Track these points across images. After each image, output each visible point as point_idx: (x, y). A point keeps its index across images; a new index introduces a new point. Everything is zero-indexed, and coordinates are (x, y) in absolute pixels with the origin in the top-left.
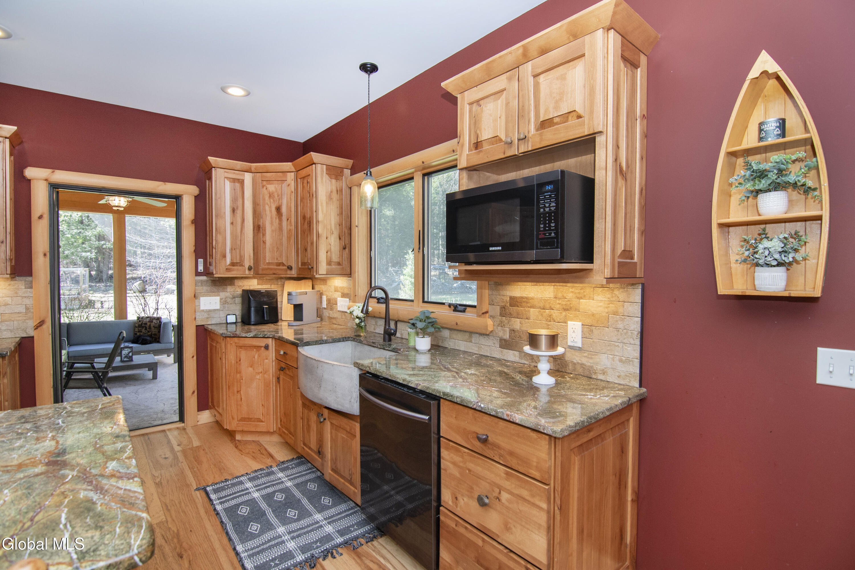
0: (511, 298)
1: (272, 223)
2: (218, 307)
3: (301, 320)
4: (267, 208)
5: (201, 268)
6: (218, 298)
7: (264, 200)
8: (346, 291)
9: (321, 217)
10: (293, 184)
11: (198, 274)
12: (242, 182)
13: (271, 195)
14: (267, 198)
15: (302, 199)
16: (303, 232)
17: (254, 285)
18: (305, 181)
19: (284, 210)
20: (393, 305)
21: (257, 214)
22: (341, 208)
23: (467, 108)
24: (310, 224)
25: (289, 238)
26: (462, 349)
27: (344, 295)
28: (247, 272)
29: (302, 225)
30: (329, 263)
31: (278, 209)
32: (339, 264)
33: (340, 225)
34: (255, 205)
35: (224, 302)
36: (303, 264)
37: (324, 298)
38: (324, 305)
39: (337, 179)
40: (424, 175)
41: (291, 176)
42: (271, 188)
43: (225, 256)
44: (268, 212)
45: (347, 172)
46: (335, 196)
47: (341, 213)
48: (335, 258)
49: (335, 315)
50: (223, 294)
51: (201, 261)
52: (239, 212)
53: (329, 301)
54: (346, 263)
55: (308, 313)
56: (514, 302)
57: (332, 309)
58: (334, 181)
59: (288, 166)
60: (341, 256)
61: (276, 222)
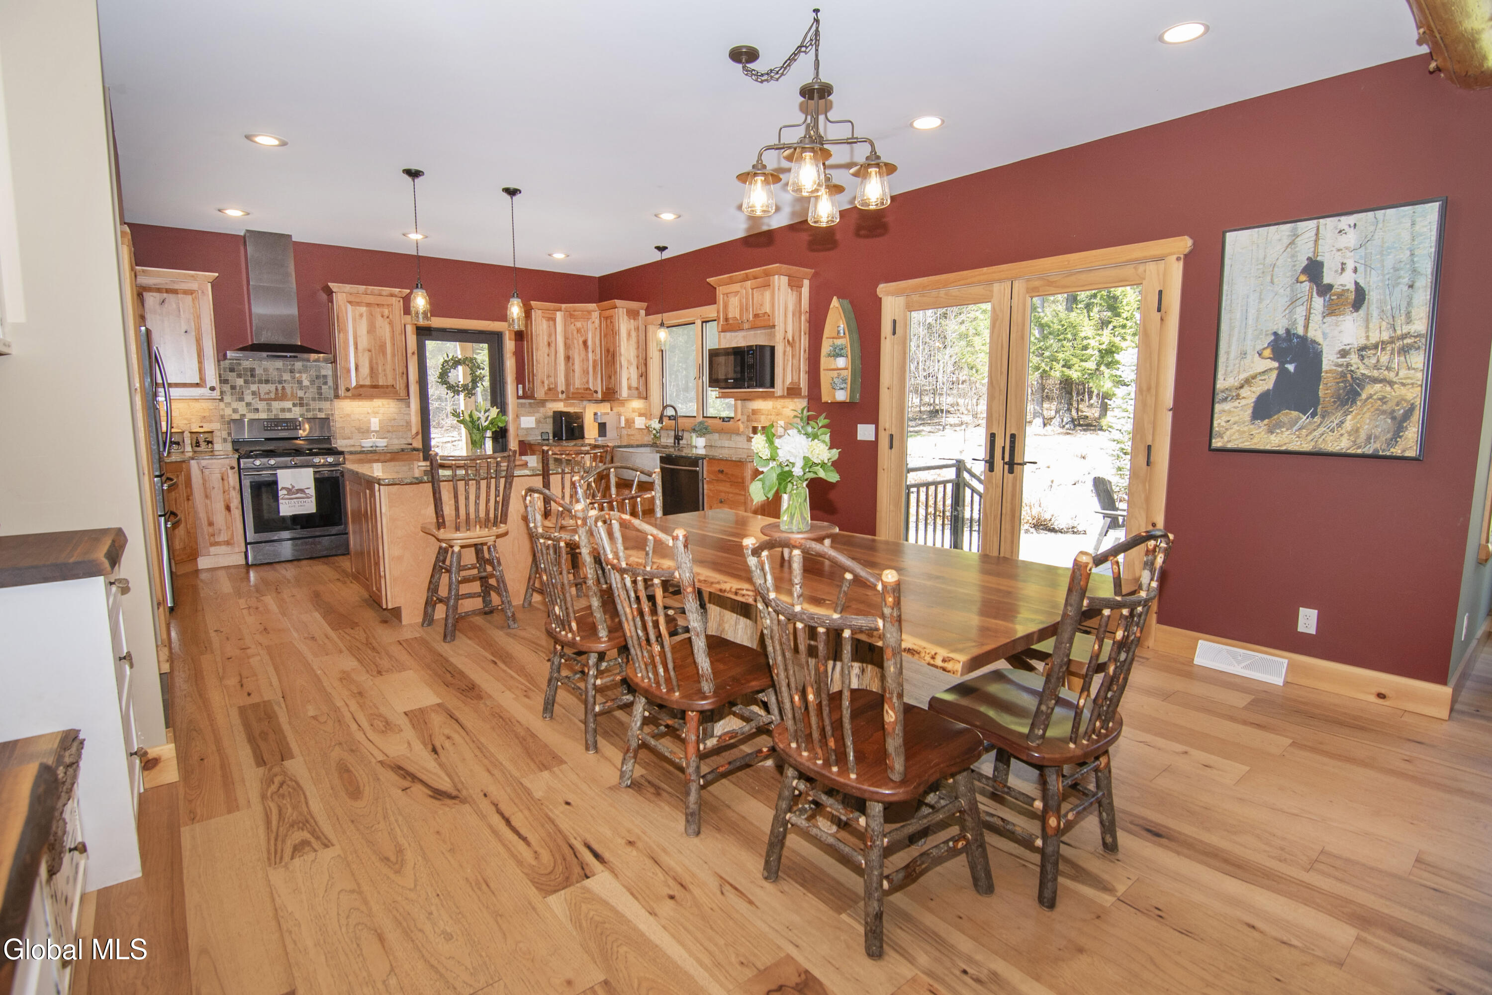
0: (753, 410)
1: (580, 355)
2: (534, 425)
3: (605, 436)
4: (575, 342)
5: (521, 393)
6: (534, 418)
7: (572, 334)
8: (643, 411)
9: (623, 350)
10: (597, 322)
11: (519, 398)
12: (554, 320)
13: (578, 331)
14: (575, 333)
15: (606, 336)
16: (607, 363)
17: (560, 407)
18: (609, 321)
19: (590, 343)
20: (680, 420)
21: (567, 347)
22: (638, 342)
23: (721, 296)
24: (614, 356)
25: (594, 367)
26: (726, 445)
27: (641, 415)
28: (560, 396)
29: (607, 357)
30: (630, 388)
31: (585, 343)
32: (637, 389)
33: (638, 357)
34: (566, 338)
35: (538, 422)
36: (607, 389)
37: (623, 419)
38: (623, 424)
39: (634, 319)
40: (703, 322)
41: (595, 315)
42: (579, 324)
43: (543, 383)
44: (576, 345)
45: (643, 312)
46: (633, 334)
47: (638, 347)
48: (634, 384)
49: (633, 432)
50: (538, 415)
51: (520, 386)
52: (553, 345)
53: (627, 421)
54: (642, 388)
55: (611, 432)
56: (754, 412)
57: (630, 428)
58: (632, 321)
59: (592, 306)
60: (639, 382)
61: (583, 353)
